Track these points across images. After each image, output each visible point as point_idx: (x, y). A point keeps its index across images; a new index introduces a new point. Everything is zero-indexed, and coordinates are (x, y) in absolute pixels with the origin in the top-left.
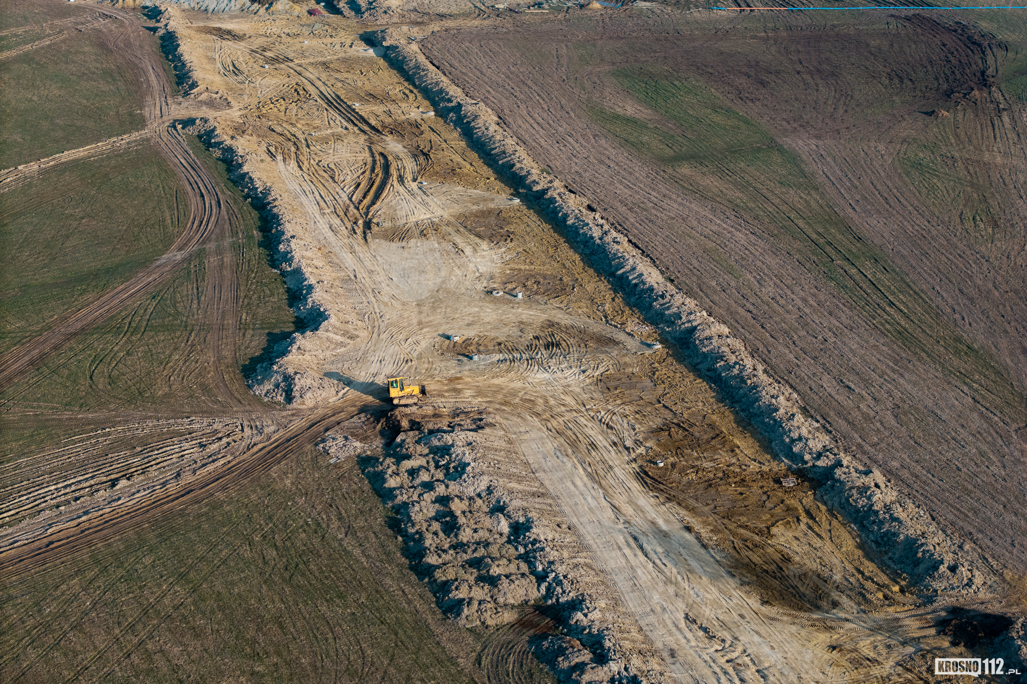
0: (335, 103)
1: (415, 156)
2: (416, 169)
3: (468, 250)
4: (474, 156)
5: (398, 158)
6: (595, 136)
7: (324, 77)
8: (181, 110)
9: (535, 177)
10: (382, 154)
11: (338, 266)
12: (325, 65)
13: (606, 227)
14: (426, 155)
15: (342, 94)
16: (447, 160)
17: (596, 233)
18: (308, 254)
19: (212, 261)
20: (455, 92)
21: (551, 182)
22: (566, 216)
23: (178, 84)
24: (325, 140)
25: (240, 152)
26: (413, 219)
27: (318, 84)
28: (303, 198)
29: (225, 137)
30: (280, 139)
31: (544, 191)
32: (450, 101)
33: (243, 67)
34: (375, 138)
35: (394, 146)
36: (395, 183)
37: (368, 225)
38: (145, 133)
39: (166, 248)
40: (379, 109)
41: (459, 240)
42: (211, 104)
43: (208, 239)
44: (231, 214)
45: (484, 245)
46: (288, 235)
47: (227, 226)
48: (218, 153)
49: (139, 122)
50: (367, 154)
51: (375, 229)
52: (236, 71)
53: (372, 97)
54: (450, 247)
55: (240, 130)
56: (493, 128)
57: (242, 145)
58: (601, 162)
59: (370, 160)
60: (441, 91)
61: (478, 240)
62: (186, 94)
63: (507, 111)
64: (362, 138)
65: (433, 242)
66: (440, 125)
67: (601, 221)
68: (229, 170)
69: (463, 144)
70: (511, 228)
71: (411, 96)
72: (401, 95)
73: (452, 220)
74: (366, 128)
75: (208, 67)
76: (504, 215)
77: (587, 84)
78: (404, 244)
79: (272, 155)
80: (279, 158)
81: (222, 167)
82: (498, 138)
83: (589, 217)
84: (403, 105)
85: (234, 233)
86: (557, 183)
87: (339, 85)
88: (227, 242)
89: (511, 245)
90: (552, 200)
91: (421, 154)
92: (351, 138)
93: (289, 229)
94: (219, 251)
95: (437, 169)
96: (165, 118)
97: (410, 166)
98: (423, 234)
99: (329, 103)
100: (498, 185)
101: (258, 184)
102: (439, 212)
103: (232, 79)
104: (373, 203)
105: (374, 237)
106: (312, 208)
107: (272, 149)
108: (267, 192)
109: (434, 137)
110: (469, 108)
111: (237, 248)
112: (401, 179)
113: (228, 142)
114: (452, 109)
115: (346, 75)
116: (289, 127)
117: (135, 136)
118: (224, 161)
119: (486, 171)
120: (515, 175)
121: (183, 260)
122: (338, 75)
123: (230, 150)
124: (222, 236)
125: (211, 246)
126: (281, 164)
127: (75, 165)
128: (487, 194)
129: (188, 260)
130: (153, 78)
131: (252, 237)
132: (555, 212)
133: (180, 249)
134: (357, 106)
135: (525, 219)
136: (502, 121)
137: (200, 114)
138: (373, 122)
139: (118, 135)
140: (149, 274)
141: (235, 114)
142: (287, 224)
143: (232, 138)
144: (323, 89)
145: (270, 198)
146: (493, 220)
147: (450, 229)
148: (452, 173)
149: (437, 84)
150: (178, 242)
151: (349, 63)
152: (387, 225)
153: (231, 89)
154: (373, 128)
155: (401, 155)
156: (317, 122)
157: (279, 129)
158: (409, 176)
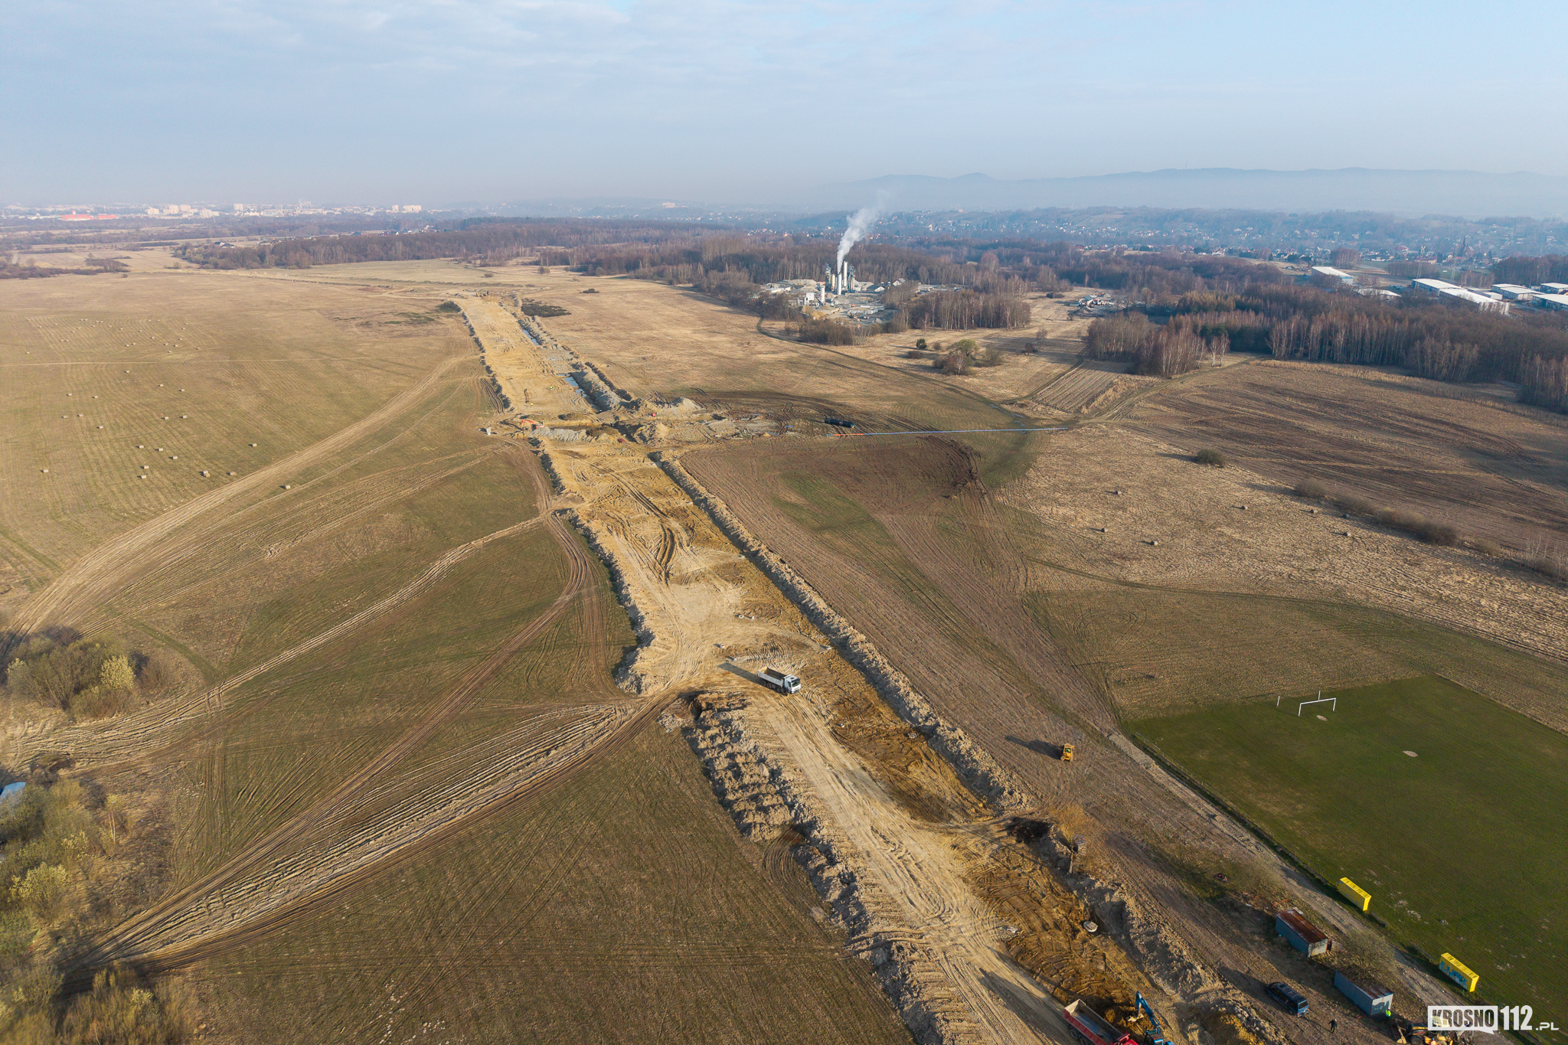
0: (640, 497)
1: (686, 530)
2: (688, 538)
3: (722, 589)
4: (717, 529)
5: (677, 532)
6: (778, 515)
7: (631, 481)
8: (558, 503)
9: (751, 543)
10: (668, 529)
11: (654, 601)
12: (631, 473)
13: (792, 574)
14: (692, 529)
15: (642, 491)
16: (703, 532)
17: (788, 578)
18: (638, 595)
19: (586, 601)
20: (702, 490)
21: (759, 546)
22: (771, 567)
23: (554, 487)
24: (637, 521)
25: (594, 531)
26: (690, 570)
27: (629, 485)
28: (630, 559)
29: (585, 522)
30: (614, 521)
31: (757, 552)
32: (700, 496)
33: (587, 475)
34: (664, 519)
35: (674, 524)
36: (678, 548)
37: (667, 575)
38: (540, 518)
39: (560, 592)
40: (664, 501)
41: (716, 583)
42: (573, 499)
43: (582, 587)
44: (593, 570)
45: (730, 586)
46: (626, 584)
47: (591, 578)
48: (581, 531)
49: (535, 512)
50: (661, 530)
51: (671, 577)
52: (584, 478)
53: (658, 493)
54: (712, 588)
55: (591, 516)
56: (725, 512)
57: (595, 526)
58: (783, 532)
59: (663, 533)
60: (695, 490)
61: (726, 583)
62: (559, 494)
63: (730, 501)
64: (657, 519)
65: (703, 585)
66: (696, 510)
67: (790, 570)
68: (589, 542)
69: (710, 522)
70: (742, 575)
71: (679, 492)
72: (674, 492)
73: (711, 570)
74: (658, 513)
75: (569, 476)
76: (737, 566)
77: (769, 484)
78: (688, 586)
79: (611, 532)
80: (615, 533)
81: (584, 540)
82: (729, 518)
83: (783, 567)
84: (676, 498)
85: (596, 583)
86: (763, 547)
87: (640, 486)
88: (593, 588)
89: (744, 585)
90: (762, 557)
91: (689, 529)
92: (651, 519)
93: (627, 580)
94: (589, 595)
95: (699, 538)
96: (549, 509)
97: (685, 536)
98: (697, 580)
99: (636, 497)
100: (732, 547)
101: (606, 551)
102: (704, 566)
103: (583, 483)
104: (668, 561)
105: (671, 583)
106: (636, 565)
107: (610, 527)
108: (611, 556)
109: (694, 517)
110: (711, 501)
111: (599, 592)
112: (681, 545)
113: (586, 525)
114: (702, 501)
115: (643, 480)
116: (617, 513)
117: (534, 521)
118: (585, 536)
119: (725, 539)
120: (740, 541)
121: (570, 601)
122: (639, 480)
123: (587, 529)
124: (589, 585)
125: (584, 591)
126: (616, 537)
127: (502, 540)
128: (727, 553)
129: (572, 601)
130: (539, 483)
131: (606, 584)
132: (764, 564)
133: (567, 594)
134: (651, 499)
135: (749, 568)
136: (729, 508)
137: (568, 507)
138: (662, 510)
139: (525, 520)
140: (552, 610)
141: (586, 505)
142: (625, 577)
143: (588, 522)
144: (632, 488)
145: (614, 561)
146: (732, 570)
147: (711, 576)
148: (707, 541)
149: (692, 485)
150: (566, 589)
151: (644, 473)
152: (677, 574)
153: (583, 490)
154: (661, 513)
155: (679, 530)
156: (632, 510)
157: (612, 514)
158: (685, 543)
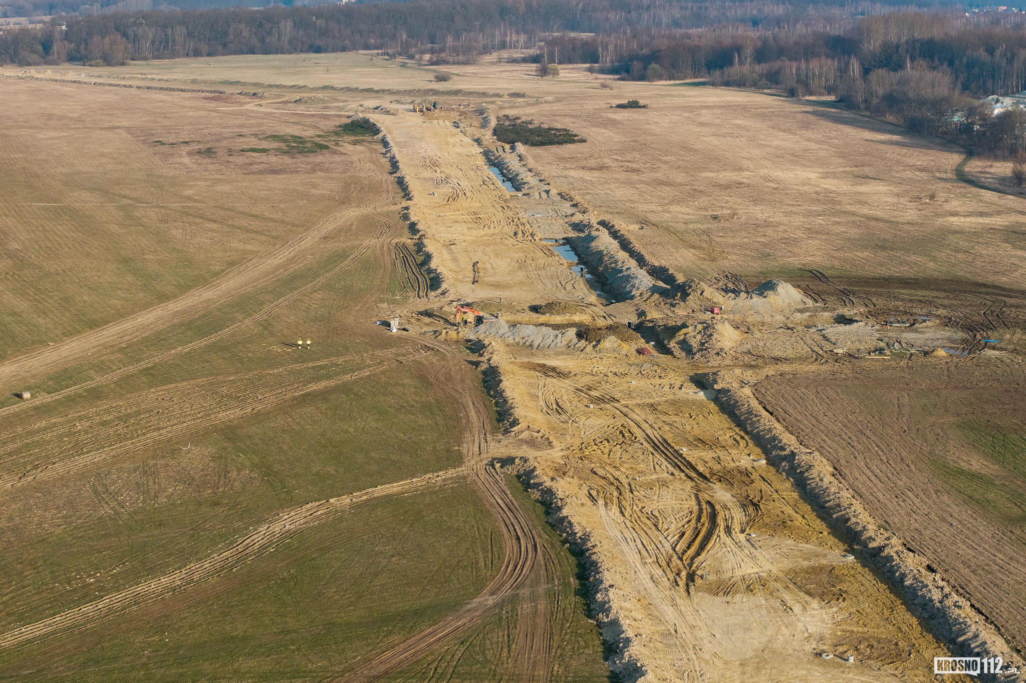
0: (662, 447)
1: (744, 506)
2: (744, 519)
3: (797, 608)
4: (806, 508)
5: (725, 507)
6: (937, 492)
7: (651, 419)
8: (500, 448)
9: (871, 533)
10: (709, 503)
11: (657, 619)
12: (653, 407)
13: (947, 590)
14: (756, 506)
15: (669, 437)
16: (778, 512)
17: (936, 596)
18: (627, 605)
19: (526, 607)
20: (789, 440)
21: (888, 539)
22: (903, 576)
23: (499, 421)
24: (650, 486)
25: (560, 494)
26: (739, 573)
27: (645, 426)
28: (624, 546)
29: (545, 478)
30: (602, 482)
31: (881, 549)
32: (783, 449)
33: (567, 406)
34: (703, 485)
35: (722, 494)
36: (722, 534)
37: (691, 577)
38: (462, 470)
39: (478, 592)
40: (708, 455)
41: (787, 597)
42: (531, 443)
43: (522, 585)
44: (547, 559)
45: (815, 603)
46: (606, 584)
47: (543, 572)
48: (536, 495)
49: (457, 459)
50: (693, 502)
51: (699, 581)
52: (560, 409)
53: (700, 442)
54: (778, 604)
55: (561, 471)
56: (828, 479)
57: (562, 487)
58: (943, 519)
59: (696, 508)
60: (774, 438)
61: (808, 598)
62: (506, 432)
63: (843, 462)
64: (690, 484)
65: (760, 599)
66: (771, 474)
67: (941, 583)
68: (547, 513)
69: (795, 495)
70: (844, 587)
71: (742, 443)
72: (731, 441)
73: (781, 575)
74: (693, 475)
75: (531, 404)
76: (836, 572)
77: (930, 436)
78: (729, 598)
79: (593, 500)
80: (601, 502)
81: (540, 509)
82: (833, 490)
83: (928, 578)
84: (734, 452)
85: (550, 580)
86: (894, 541)
87: (667, 428)
88: (542, 588)
89: (843, 605)
90: (889, 559)
91: (751, 504)
92: (677, 485)
93: (608, 577)
94: (533, 598)
95: (767, 520)
96: (483, 456)
97: (738, 516)
98: (749, 589)
99: (656, 447)
100: (832, 540)
101: (577, 529)
102: (767, 567)
103: (554, 418)
104: (698, 554)
105: (698, 590)
106: (633, 557)
107: (594, 493)
108: (586, 537)
109: (764, 486)
110: (803, 457)
111: (552, 596)
112: (728, 530)
113: (548, 483)
114: (785, 458)
115: (674, 418)
116: (612, 471)
117: (451, 473)
118: (543, 503)
119: (819, 525)
120: (849, 530)
121: (495, 606)
122: (665, 418)
123: (549, 492)
124: (537, 582)
125: (525, 592)
126: (602, 509)
127: (388, 499)
128: (819, 550)
129: (500, 605)
130: (473, 414)
131: (569, 584)
132: (892, 571)
133: (492, 594)
134: (685, 451)
135: (859, 577)
136: (837, 472)
137: (520, 453)
138: (701, 469)
139: (433, 471)
140: (459, 618)
141: (556, 454)
142: (606, 572)
143: (553, 479)
144: (649, 431)
145: (589, 545)
146: (824, 577)
147: (778, 585)
148: (782, 525)
149: (770, 430)
150: (491, 585)
151: (678, 406)
152: (712, 577)
153: (554, 429)
154: (700, 475)
155: (729, 505)
156: (642, 467)
157: (601, 472)
158: (736, 527)
